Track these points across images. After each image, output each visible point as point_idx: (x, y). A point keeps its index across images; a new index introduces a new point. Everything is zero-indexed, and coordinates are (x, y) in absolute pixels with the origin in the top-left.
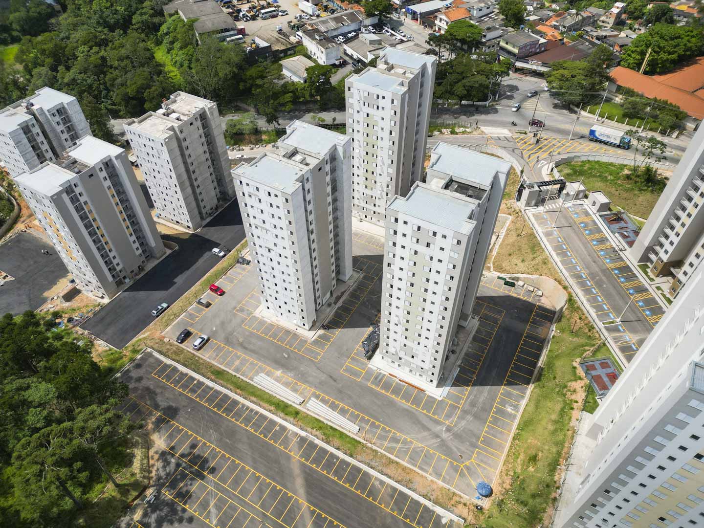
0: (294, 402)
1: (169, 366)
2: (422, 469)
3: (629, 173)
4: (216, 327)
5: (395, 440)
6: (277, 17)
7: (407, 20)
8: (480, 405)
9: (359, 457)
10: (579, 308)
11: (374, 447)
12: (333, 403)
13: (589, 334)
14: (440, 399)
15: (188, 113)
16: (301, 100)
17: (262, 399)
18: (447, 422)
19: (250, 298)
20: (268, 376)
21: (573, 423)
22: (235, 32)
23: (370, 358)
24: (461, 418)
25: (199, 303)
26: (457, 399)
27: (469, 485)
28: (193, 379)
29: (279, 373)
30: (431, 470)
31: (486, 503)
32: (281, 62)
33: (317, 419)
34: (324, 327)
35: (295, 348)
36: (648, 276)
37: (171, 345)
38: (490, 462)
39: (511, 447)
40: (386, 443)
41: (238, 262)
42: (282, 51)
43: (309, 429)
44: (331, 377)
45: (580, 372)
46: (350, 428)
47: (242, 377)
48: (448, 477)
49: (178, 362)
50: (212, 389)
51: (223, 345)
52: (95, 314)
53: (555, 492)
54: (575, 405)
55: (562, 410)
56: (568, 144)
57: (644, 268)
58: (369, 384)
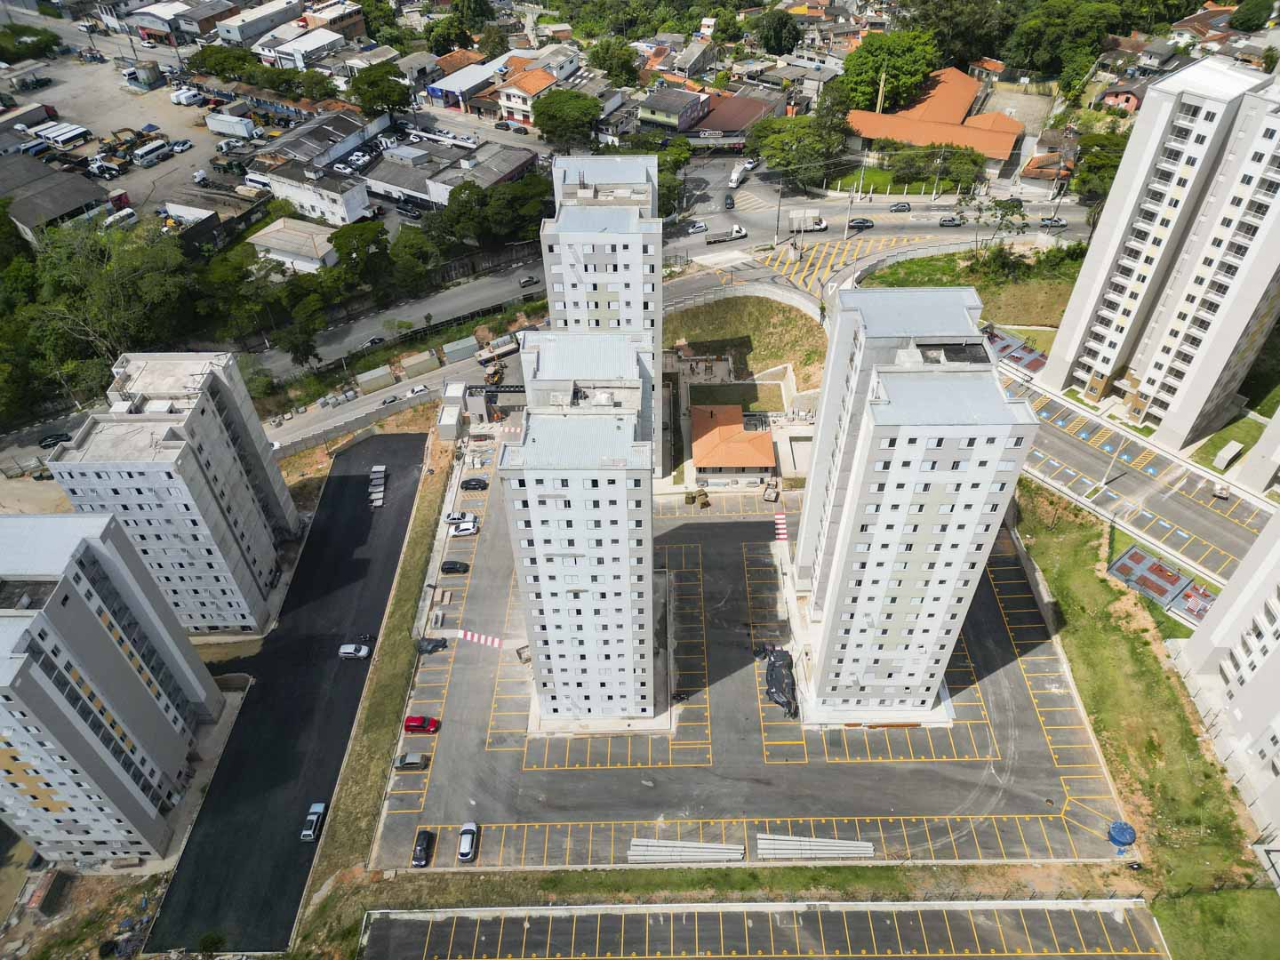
0: (730, 861)
1: (448, 922)
2: (1011, 855)
3: (969, 263)
4: (474, 796)
5: (938, 831)
6: (172, 156)
7: (437, 109)
8: (1011, 705)
9: (919, 893)
10: (1039, 488)
11: (919, 862)
12: (795, 824)
13: (1078, 521)
14: (950, 725)
15: (185, 392)
16: (338, 300)
17: (679, 886)
18: (988, 758)
19: (499, 709)
20: (645, 837)
21: (1166, 664)
22: (109, 205)
23: (795, 714)
24: (1003, 739)
25: (405, 766)
26: (973, 712)
27: (1094, 840)
28: (517, 922)
29: (660, 822)
30: (1027, 851)
31: (1137, 854)
32: (250, 240)
33: (794, 868)
34: (679, 697)
35: (654, 762)
36: (1087, 405)
37: (411, 879)
38: (1092, 786)
39: (1103, 746)
40: (930, 845)
41: (421, 651)
42: (241, 219)
43: (803, 893)
44: (758, 781)
45: (1116, 582)
46: (859, 851)
47: (600, 867)
48: (1057, 846)
49: (459, 904)
50: (570, 919)
51: (515, 826)
52: (165, 904)
53: (1225, 779)
54: (1147, 636)
55: (1133, 651)
56: (848, 247)
57: (1073, 394)
58: (827, 759)
